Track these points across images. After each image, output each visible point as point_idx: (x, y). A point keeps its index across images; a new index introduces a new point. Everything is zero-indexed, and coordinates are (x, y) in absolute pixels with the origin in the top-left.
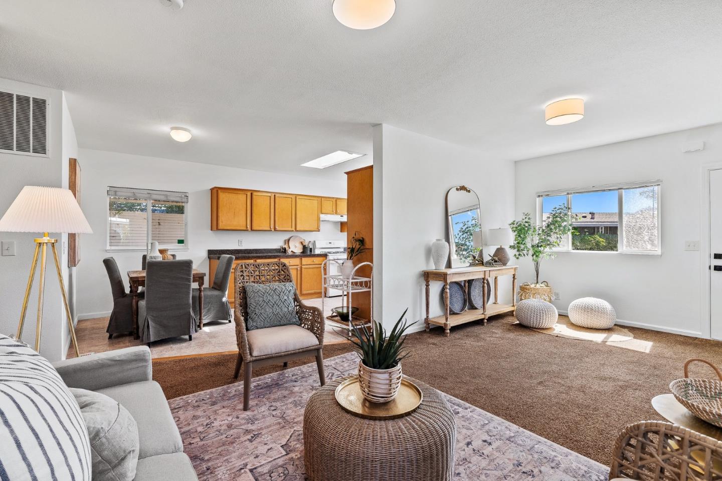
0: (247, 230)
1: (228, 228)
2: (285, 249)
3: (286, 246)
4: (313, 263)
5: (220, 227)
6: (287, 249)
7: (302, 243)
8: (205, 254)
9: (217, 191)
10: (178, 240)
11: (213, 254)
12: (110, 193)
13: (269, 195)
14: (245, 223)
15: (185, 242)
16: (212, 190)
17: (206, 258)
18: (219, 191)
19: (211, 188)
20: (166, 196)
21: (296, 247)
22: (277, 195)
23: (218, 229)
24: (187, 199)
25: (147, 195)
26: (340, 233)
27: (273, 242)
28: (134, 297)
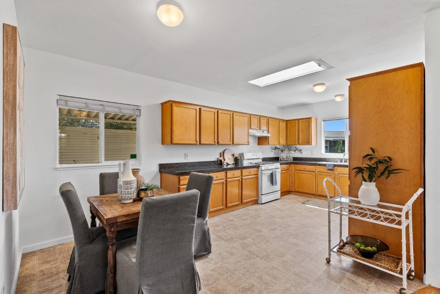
0: (196, 144)
1: (182, 142)
2: (221, 161)
3: (221, 158)
4: (250, 174)
5: (175, 141)
6: (223, 161)
7: (233, 155)
8: (156, 169)
9: (171, 105)
10: (131, 155)
11: (163, 168)
12: (60, 102)
13: (214, 110)
14: (195, 138)
15: (137, 156)
16: (162, 104)
17: (158, 171)
18: (174, 105)
19: (161, 102)
20: (120, 109)
21: (229, 159)
22: (220, 111)
23: (172, 143)
24: (140, 112)
25: (101, 107)
26: (257, 145)
27: (211, 155)
28: (110, 247)
